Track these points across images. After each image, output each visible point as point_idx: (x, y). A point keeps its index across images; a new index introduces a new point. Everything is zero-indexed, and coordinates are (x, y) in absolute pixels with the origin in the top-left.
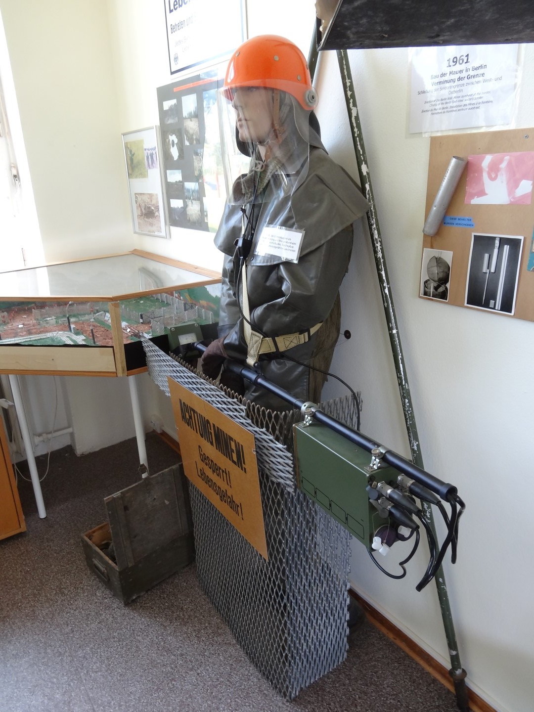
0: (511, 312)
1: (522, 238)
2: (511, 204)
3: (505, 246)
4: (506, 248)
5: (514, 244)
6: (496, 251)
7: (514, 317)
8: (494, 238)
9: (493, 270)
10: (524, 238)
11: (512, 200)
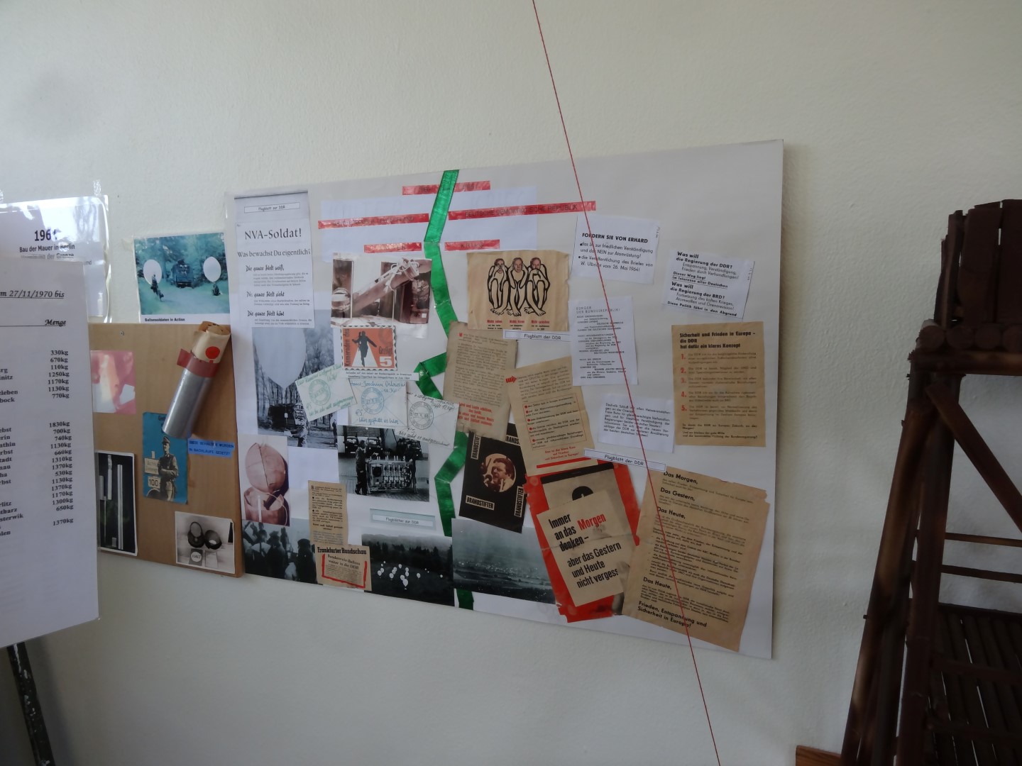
0: (134, 552)
1: (131, 455)
2: (119, 413)
3: (119, 466)
4: (120, 468)
5: (126, 462)
6: (110, 472)
7: (139, 557)
8: (107, 455)
9: (110, 497)
10: (135, 456)
11: (118, 408)
